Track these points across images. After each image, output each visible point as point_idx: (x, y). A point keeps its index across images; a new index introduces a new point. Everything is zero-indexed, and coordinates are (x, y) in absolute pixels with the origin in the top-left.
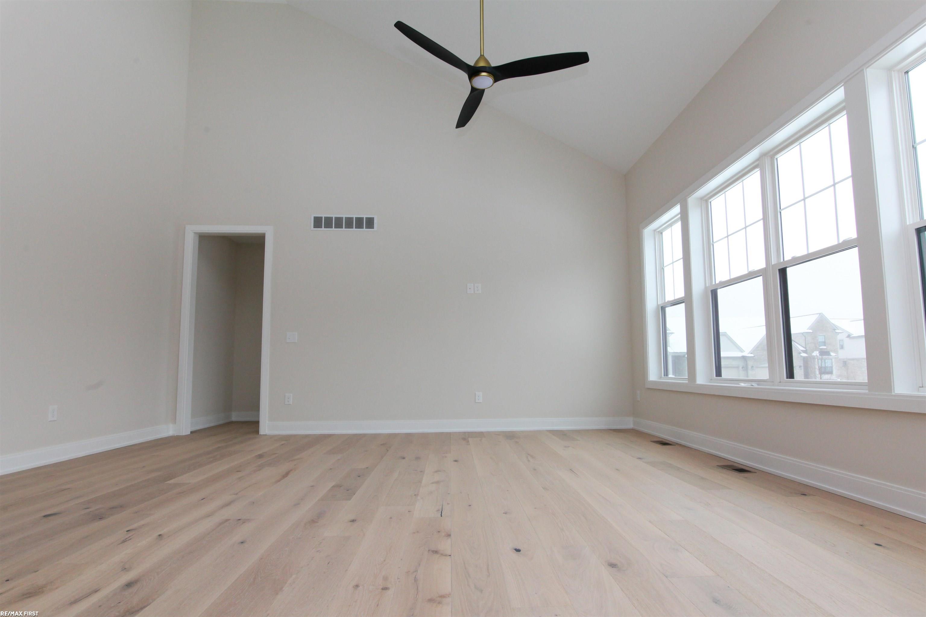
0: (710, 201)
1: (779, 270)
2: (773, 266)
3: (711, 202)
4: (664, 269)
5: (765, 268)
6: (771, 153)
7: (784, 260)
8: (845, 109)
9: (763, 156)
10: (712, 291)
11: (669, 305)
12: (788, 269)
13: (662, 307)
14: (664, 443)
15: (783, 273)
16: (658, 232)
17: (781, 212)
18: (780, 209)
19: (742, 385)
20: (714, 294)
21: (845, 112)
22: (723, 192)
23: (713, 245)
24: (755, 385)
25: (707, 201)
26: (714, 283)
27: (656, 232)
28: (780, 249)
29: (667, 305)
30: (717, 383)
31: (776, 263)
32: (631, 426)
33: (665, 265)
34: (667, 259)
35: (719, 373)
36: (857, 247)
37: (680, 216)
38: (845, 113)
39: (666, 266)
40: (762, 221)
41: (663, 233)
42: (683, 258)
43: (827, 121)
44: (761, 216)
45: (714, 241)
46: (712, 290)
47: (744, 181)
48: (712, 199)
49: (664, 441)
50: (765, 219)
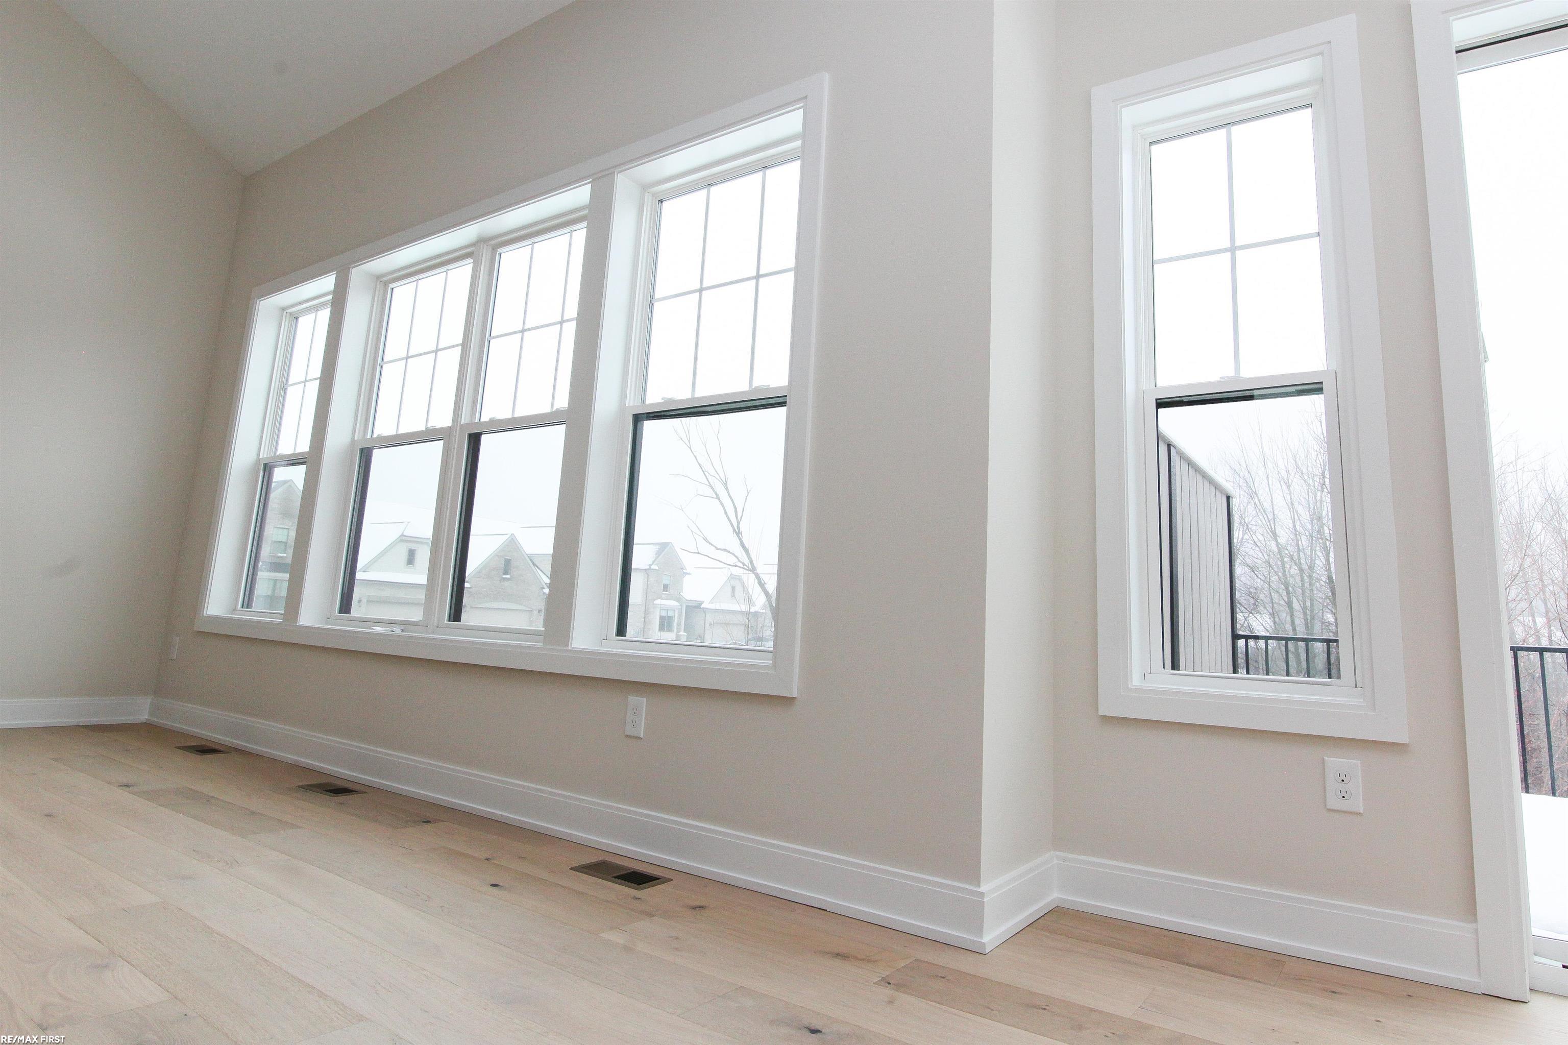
0: (392, 287)
1: (470, 435)
2: (462, 426)
3: (393, 289)
4: (286, 390)
5: (450, 428)
6: (493, 242)
7: (480, 420)
8: (585, 220)
9: (482, 241)
10: (362, 450)
11: (283, 463)
12: (483, 436)
13: (265, 465)
14: (205, 750)
15: (475, 440)
16: (288, 314)
17: (490, 341)
18: (490, 336)
19: (378, 629)
20: (366, 457)
21: (585, 224)
22: (414, 280)
23: (381, 367)
24: (397, 630)
25: (386, 284)
26: (369, 436)
27: (285, 313)
28: (476, 402)
29: (278, 463)
30: (342, 625)
31: (467, 421)
32: (143, 716)
33: (290, 382)
34: (296, 373)
35: (346, 606)
36: (565, 424)
37: (330, 297)
38: (586, 226)
39: (292, 385)
40: (460, 347)
41: (300, 319)
42: (320, 378)
43: (570, 225)
44: (460, 340)
45: (385, 360)
46: (363, 448)
47: (449, 272)
48: (399, 284)
49: (208, 744)
50: (465, 345)
